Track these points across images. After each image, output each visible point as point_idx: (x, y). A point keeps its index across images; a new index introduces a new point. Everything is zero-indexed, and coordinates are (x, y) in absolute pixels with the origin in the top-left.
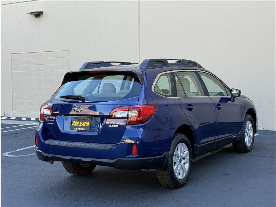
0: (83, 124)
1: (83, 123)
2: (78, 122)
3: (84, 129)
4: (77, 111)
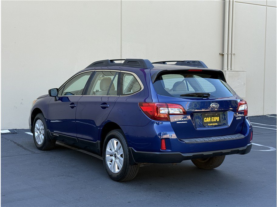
0: (214, 120)
1: (214, 118)
2: (209, 118)
3: (217, 124)
4: (215, 107)
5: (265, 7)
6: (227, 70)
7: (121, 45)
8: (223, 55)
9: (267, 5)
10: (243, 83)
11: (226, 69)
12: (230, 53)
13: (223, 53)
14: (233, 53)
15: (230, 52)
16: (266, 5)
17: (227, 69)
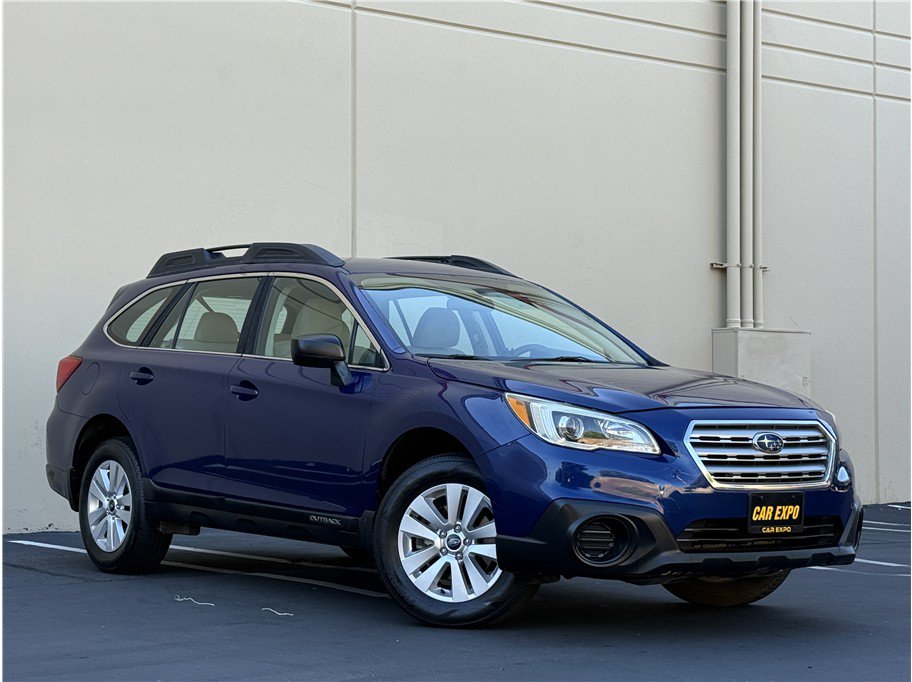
5: (870, 97)
6: (739, 326)
7: (354, 225)
8: (724, 271)
9: (875, 90)
10: (801, 379)
11: (736, 322)
12: (751, 263)
13: (725, 265)
14: (761, 263)
15: (749, 261)
16: (871, 91)
17: (742, 324)
